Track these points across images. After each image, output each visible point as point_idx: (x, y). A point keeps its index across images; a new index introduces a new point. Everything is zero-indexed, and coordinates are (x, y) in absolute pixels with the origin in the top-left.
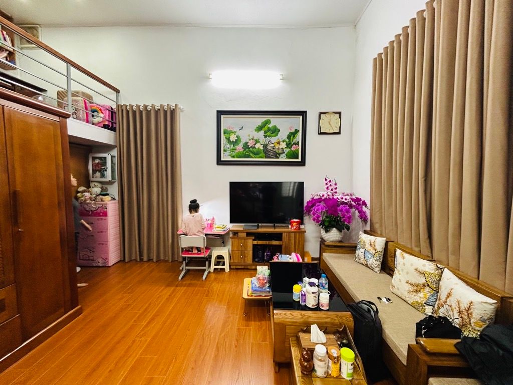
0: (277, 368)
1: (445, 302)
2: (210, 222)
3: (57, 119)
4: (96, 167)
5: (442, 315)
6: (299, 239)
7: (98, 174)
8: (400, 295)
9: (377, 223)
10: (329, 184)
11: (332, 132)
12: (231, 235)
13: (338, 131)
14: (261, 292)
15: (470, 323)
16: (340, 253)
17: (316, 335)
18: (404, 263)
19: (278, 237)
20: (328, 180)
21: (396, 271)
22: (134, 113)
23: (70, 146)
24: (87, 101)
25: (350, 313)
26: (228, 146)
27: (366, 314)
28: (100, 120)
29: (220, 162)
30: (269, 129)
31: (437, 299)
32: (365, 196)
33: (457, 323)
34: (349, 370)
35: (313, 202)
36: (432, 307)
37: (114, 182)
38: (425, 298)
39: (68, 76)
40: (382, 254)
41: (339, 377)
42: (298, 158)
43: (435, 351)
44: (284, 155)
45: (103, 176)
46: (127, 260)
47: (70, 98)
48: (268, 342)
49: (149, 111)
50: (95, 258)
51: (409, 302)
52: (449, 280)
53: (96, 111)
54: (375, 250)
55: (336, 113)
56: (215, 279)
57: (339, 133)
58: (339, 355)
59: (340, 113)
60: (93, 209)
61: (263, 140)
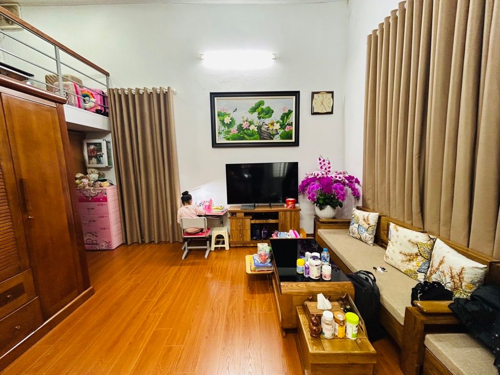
0: (284, 333)
1: (438, 269)
2: (207, 204)
3: (53, 105)
4: (91, 153)
5: (434, 280)
6: (294, 217)
7: (94, 160)
8: (394, 265)
9: (370, 199)
10: (323, 163)
11: (324, 111)
12: (229, 215)
13: (330, 111)
14: (263, 267)
15: (462, 286)
16: (334, 229)
17: (322, 303)
18: (398, 236)
19: (275, 215)
20: (322, 160)
21: (390, 243)
22: (126, 96)
23: (69, 133)
24: (77, 85)
25: (350, 282)
26: (223, 128)
27: (365, 282)
28: (92, 105)
29: (215, 145)
30: (263, 110)
31: (429, 267)
32: (358, 174)
33: (449, 286)
34: (354, 331)
35: (308, 182)
36: (424, 274)
37: (111, 168)
38: (418, 266)
39: (57, 60)
40: (375, 228)
41: (345, 338)
42: (292, 139)
43: (431, 312)
44: (278, 136)
45: (99, 162)
46: (129, 243)
47: (62, 83)
48: (273, 312)
49: (141, 95)
50: (98, 242)
51: (402, 270)
52: (441, 249)
53: (87, 96)
54: (369, 224)
55: (328, 92)
56: (217, 258)
57: (331, 113)
58: (344, 319)
59: (332, 93)
60: (93, 195)
61: (257, 122)
